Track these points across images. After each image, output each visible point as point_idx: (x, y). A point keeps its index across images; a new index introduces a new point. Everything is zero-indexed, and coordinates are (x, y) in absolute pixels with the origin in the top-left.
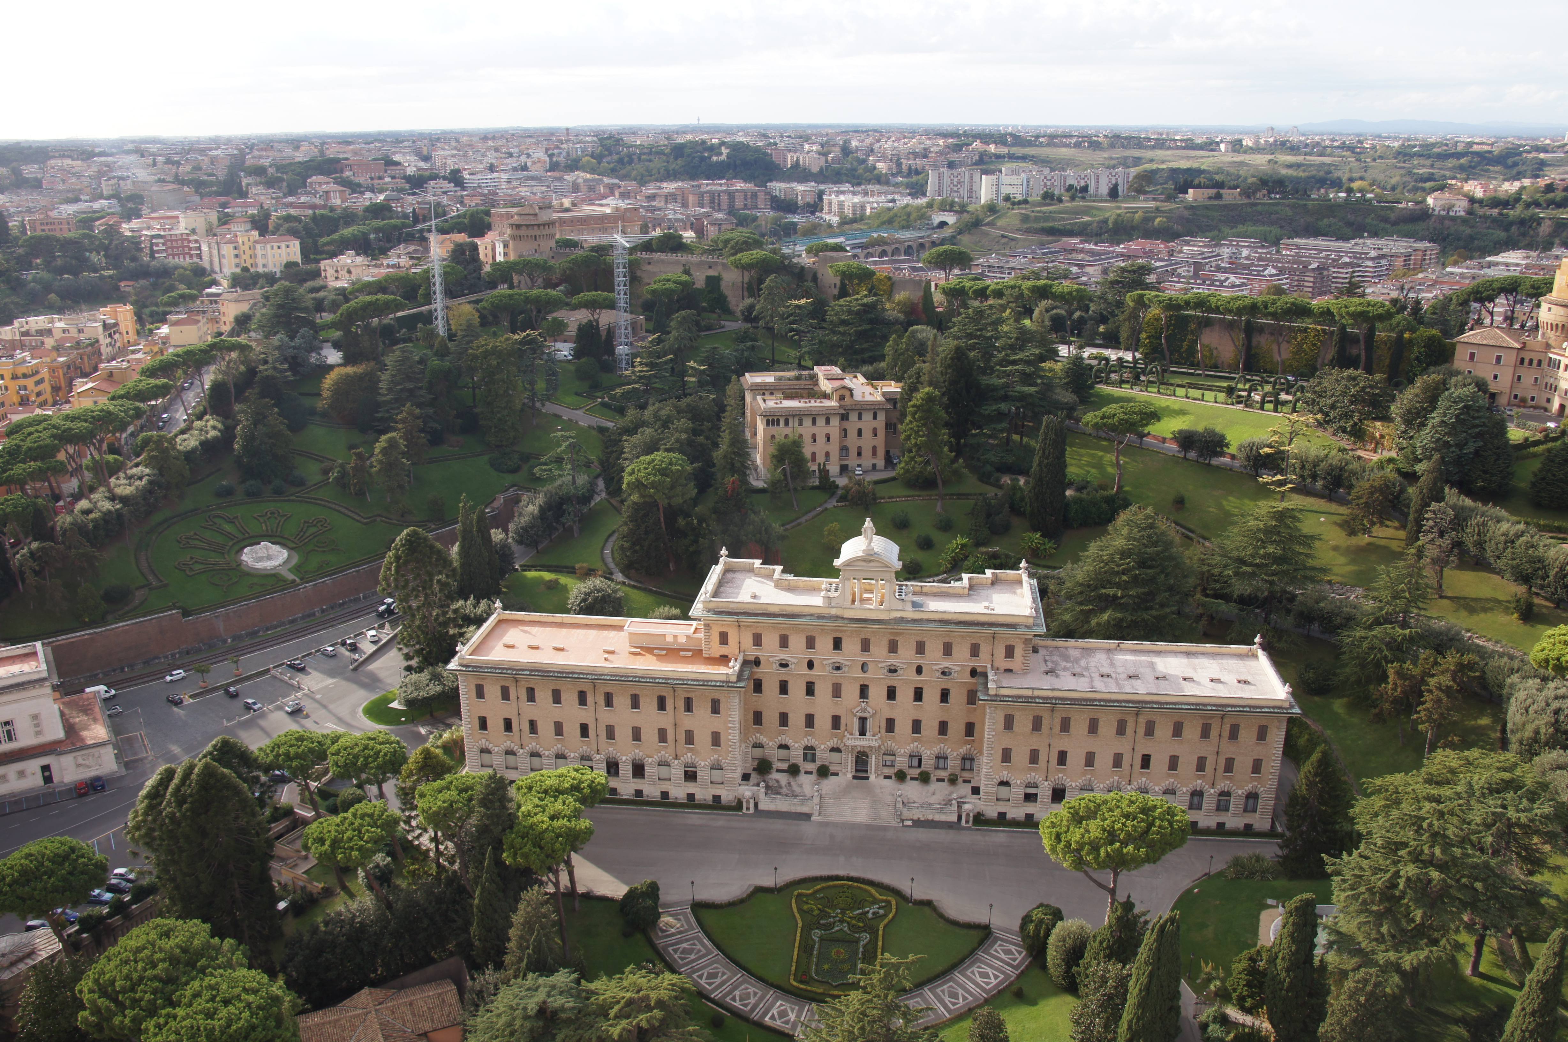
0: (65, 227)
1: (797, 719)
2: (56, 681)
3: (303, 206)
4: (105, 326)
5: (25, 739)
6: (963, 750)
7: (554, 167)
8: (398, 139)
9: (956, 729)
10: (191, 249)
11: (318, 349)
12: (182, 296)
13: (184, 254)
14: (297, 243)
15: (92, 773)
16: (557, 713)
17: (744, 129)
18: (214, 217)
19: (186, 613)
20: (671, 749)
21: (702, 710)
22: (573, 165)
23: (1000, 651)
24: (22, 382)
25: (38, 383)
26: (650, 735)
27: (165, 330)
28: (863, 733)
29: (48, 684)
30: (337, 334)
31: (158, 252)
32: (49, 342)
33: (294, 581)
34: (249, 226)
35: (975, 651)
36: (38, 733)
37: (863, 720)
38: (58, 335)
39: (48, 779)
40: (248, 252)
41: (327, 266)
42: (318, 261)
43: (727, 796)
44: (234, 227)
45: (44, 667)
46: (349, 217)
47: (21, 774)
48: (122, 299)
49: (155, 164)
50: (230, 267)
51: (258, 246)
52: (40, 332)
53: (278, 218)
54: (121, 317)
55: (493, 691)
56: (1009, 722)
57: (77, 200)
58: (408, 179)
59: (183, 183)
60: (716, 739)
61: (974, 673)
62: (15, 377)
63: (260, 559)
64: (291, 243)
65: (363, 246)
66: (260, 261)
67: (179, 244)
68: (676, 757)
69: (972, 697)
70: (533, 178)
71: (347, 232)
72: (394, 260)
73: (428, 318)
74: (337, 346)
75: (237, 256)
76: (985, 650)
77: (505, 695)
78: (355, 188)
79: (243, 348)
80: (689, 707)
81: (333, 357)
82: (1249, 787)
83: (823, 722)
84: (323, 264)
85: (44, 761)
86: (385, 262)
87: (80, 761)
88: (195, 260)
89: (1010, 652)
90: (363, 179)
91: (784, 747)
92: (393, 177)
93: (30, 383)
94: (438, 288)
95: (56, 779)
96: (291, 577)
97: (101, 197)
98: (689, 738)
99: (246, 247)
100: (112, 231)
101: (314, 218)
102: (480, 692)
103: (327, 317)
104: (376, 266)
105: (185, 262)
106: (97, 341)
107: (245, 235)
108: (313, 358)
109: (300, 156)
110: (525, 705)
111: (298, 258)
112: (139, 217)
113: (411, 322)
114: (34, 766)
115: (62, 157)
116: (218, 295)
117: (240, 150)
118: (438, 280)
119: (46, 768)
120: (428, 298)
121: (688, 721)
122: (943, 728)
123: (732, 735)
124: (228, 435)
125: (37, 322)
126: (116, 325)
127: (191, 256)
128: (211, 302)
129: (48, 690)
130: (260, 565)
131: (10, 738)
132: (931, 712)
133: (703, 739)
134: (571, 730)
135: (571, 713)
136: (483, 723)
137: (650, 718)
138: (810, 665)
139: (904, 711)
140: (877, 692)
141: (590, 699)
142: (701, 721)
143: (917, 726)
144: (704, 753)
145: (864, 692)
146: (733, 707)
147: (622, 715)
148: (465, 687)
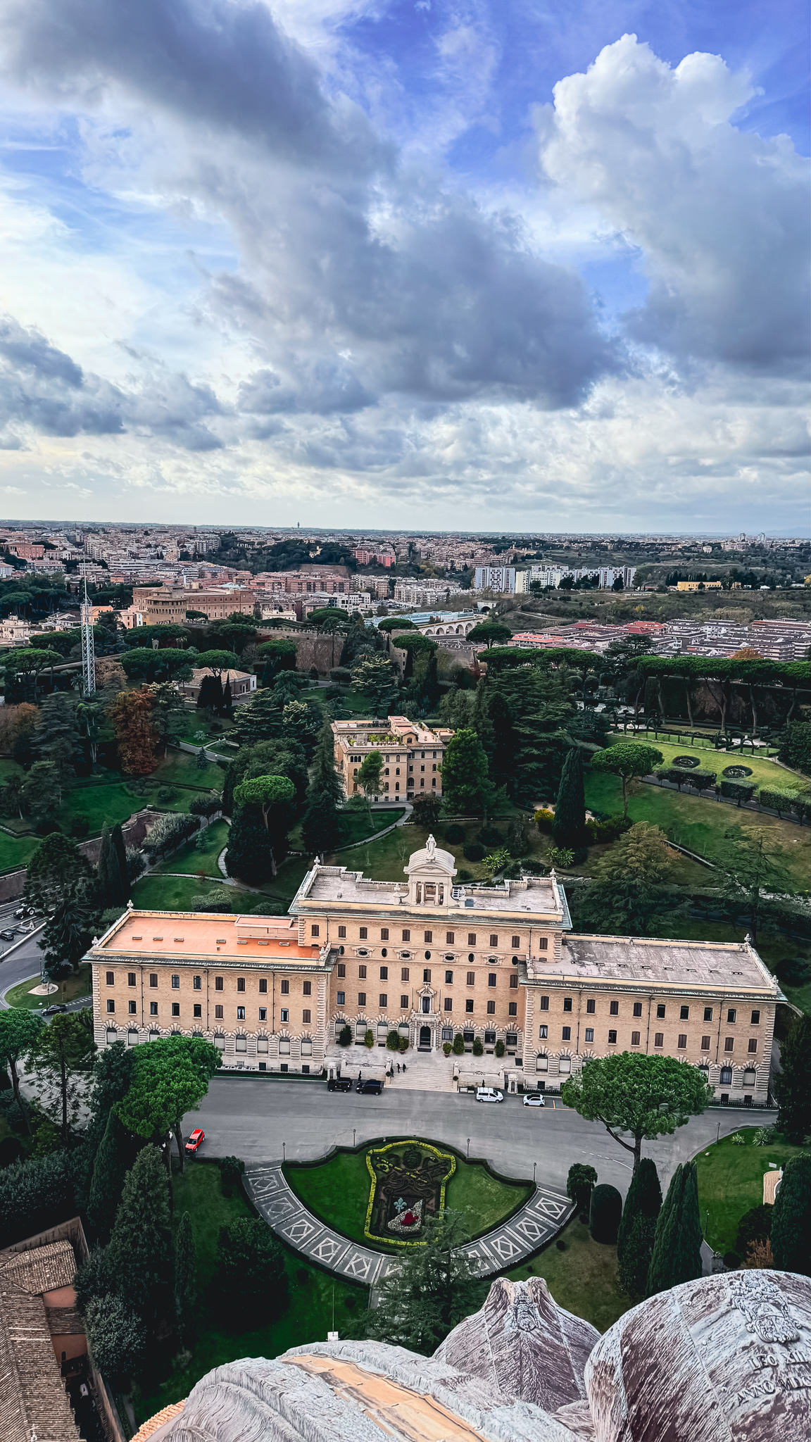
1: (372, 999)
6: (508, 1026)
7: (184, 557)
8: (55, 528)
9: (502, 1008)
16: (175, 996)
17: (334, 533)
20: (269, 1027)
21: (296, 991)
22: (201, 555)
23: (536, 943)
26: (252, 1014)
28: (426, 1011)
35: (516, 942)
37: (426, 1000)
43: (314, 1066)
55: (121, 977)
56: (545, 1003)
58: (65, 561)
60: (307, 1016)
61: (515, 960)
65: (24, 612)
68: (273, 1033)
69: (514, 982)
70: (167, 565)
71: (11, 599)
72: (50, 624)
73: (79, 672)
76: (524, 941)
77: (132, 981)
78: (19, 566)
80: (285, 990)
82: (747, 1063)
83: (394, 1002)
86: (43, 626)
89: (544, 944)
90: (26, 559)
91: (362, 1023)
94: (89, 648)
98: (285, 1016)
102: (110, 979)
104: (35, 628)
110: (148, 990)
113: (67, 673)
118: (87, 641)
120: (80, 656)
121: (284, 1002)
122: (491, 1007)
123: (320, 1013)
132: (481, 994)
133: (296, 1016)
134: (187, 1010)
135: (187, 995)
136: (111, 1006)
137: (253, 999)
138: (384, 953)
139: (459, 993)
140: (438, 976)
141: (203, 983)
142: (295, 1001)
143: (470, 1005)
144: (296, 1028)
145: (427, 976)
146: (322, 989)
147: (230, 997)
148: (98, 975)
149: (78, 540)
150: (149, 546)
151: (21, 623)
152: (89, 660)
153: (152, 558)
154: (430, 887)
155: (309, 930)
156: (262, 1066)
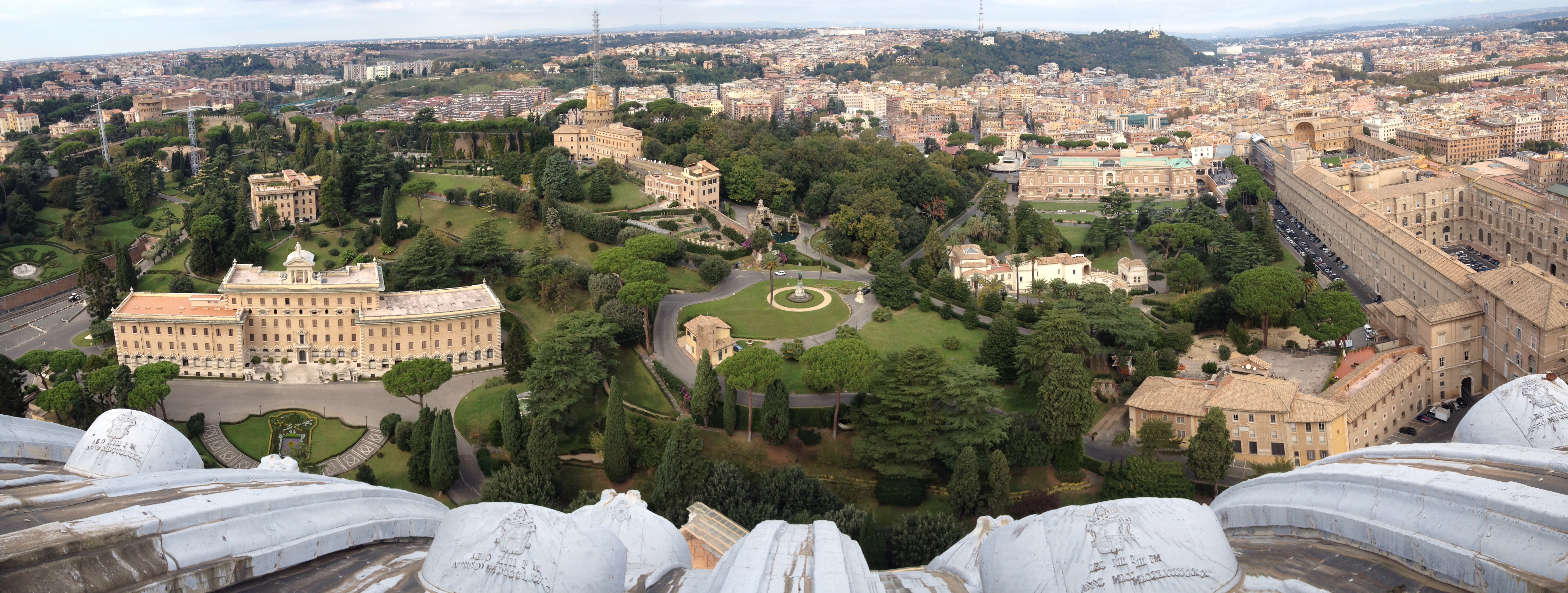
1: (271, 337)
3: (40, 97)
6: (351, 348)
7: (166, 72)
9: (347, 338)
11: (46, 169)
14: (37, 117)
16: (159, 338)
17: (258, 47)
20: (212, 354)
21: (225, 334)
22: (177, 70)
23: (365, 300)
26: (202, 347)
28: (302, 342)
30: (56, 161)
33: (41, 282)
35: (353, 301)
37: (302, 336)
41: (52, 128)
42: (48, 126)
43: (239, 374)
46: (63, 102)
53: (28, 104)
55: (129, 328)
56: (371, 333)
60: (232, 347)
61: (353, 311)
63: (22, 273)
64: (34, 117)
65: (70, 117)
66: (19, 127)
68: (214, 357)
69: (353, 323)
70: (156, 79)
71: (61, 110)
72: (83, 124)
73: (99, 153)
74: (56, 167)
76: (357, 300)
77: (135, 330)
80: (218, 333)
81: (55, 173)
83: (283, 338)
84: (50, 127)
86: (79, 125)
89: (369, 300)
91: (266, 350)
94: (103, 137)
96: (39, 280)
98: (219, 347)
101: (46, 103)
102: (123, 330)
103: (51, 153)
104: (74, 127)
108: (45, 174)
109: (38, 71)
110: (144, 334)
111: (38, 124)
113: (92, 154)
118: (103, 133)
120: (99, 142)
121: (218, 340)
122: (340, 338)
123: (239, 346)
130: (22, 275)
132: (334, 330)
133: (226, 348)
134: (166, 346)
135: (165, 337)
136: (125, 344)
137: (201, 339)
138: (275, 312)
139: (321, 331)
140: (308, 323)
141: (174, 331)
142: (225, 339)
143: (328, 338)
144: (227, 355)
145: (301, 323)
146: (238, 333)
147: (188, 338)
148: (116, 328)
151: (68, 124)
152: (104, 145)
154: (300, 273)
155: (231, 301)
156: (210, 374)
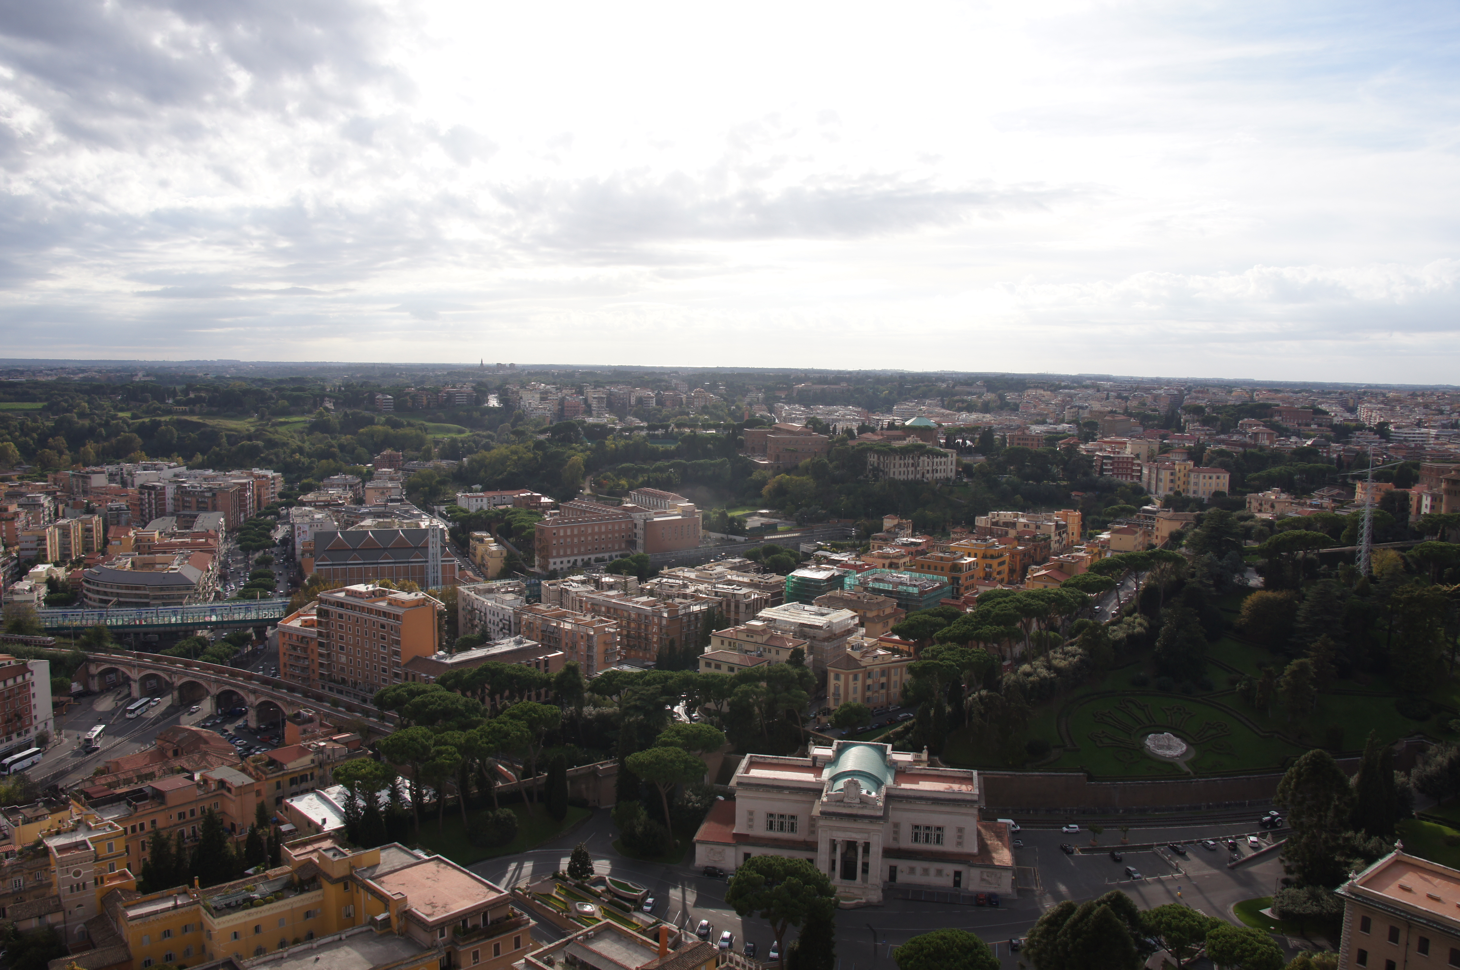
0: (1035, 443)
2: (983, 805)
3: (1235, 444)
4: (1058, 526)
5: (949, 846)
8: (1325, 391)
10: (1133, 471)
11: (1242, 573)
12: (1123, 510)
13: (1127, 475)
14: (1227, 476)
15: (992, 890)
18: (1156, 447)
19: (1090, 778)
24: (989, 561)
25: (1002, 563)
27: (1105, 536)
29: (976, 806)
30: (1261, 561)
31: (1106, 470)
32: (1012, 533)
33: (1188, 773)
34: (1185, 457)
36: (959, 844)
38: (1019, 528)
39: (957, 883)
40: (1182, 479)
41: (1253, 499)
42: (1245, 494)
44: (1172, 456)
45: (977, 792)
46: (1276, 457)
47: (939, 872)
48: (1071, 505)
49: (1107, 398)
50: (1164, 490)
51: (1192, 475)
52: (1006, 524)
53: (1213, 452)
54: (1070, 520)
57: (1044, 422)
58: (1334, 427)
59: (1131, 415)
62: (984, 557)
63: (1161, 747)
64: (1222, 475)
65: (1287, 485)
66: (1192, 488)
67: (1123, 465)
71: (1275, 470)
72: (1316, 501)
73: (1351, 558)
74: (1260, 571)
75: (1172, 481)
78: (1284, 432)
79: (1178, 561)
81: (1256, 581)
84: (1249, 497)
85: (958, 867)
86: (1308, 502)
87: (985, 876)
88: (1135, 480)
90: (1291, 424)
92: (1319, 425)
93: (995, 563)
94: (1365, 531)
95: (963, 885)
96: (1186, 769)
97: (1062, 421)
99: (1182, 474)
100: (1071, 449)
101: (1245, 455)
102: (1365, 926)
103: (1252, 544)
104: (1299, 504)
105: (1127, 481)
106: (1050, 537)
107: (1182, 465)
108: (1236, 579)
109: (1232, 400)
110: (1415, 953)
111: (1226, 489)
112: (1094, 440)
113: (1332, 559)
114: (950, 869)
115: (1036, 388)
116: (1154, 512)
117: (1180, 391)
118: (1366, 524)
119: (958, 874)
120: (1353, 539)
124: (1152, 632)
125: (1006, 515)
126: (1065, 526)
127: (1132, 477)
128: (1146, 518)
129: (976, 812)
130: (1159, 752)
131: (938, 842)
148: (1351, 916)
149: (1351, 403)
150: (1441, 412)
151: (1284, 496)
152: (1363, 545)
153: (1444, 426)
